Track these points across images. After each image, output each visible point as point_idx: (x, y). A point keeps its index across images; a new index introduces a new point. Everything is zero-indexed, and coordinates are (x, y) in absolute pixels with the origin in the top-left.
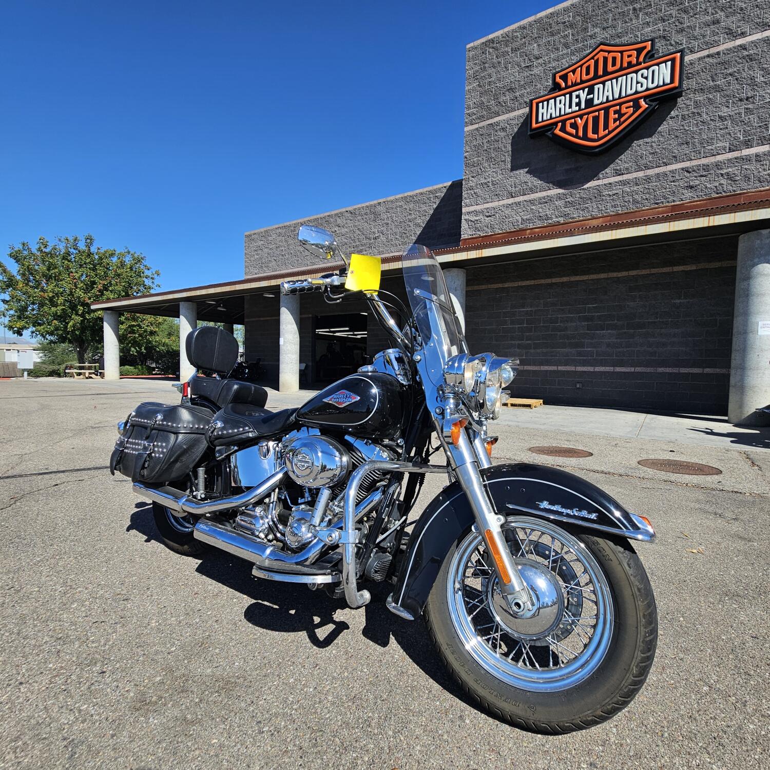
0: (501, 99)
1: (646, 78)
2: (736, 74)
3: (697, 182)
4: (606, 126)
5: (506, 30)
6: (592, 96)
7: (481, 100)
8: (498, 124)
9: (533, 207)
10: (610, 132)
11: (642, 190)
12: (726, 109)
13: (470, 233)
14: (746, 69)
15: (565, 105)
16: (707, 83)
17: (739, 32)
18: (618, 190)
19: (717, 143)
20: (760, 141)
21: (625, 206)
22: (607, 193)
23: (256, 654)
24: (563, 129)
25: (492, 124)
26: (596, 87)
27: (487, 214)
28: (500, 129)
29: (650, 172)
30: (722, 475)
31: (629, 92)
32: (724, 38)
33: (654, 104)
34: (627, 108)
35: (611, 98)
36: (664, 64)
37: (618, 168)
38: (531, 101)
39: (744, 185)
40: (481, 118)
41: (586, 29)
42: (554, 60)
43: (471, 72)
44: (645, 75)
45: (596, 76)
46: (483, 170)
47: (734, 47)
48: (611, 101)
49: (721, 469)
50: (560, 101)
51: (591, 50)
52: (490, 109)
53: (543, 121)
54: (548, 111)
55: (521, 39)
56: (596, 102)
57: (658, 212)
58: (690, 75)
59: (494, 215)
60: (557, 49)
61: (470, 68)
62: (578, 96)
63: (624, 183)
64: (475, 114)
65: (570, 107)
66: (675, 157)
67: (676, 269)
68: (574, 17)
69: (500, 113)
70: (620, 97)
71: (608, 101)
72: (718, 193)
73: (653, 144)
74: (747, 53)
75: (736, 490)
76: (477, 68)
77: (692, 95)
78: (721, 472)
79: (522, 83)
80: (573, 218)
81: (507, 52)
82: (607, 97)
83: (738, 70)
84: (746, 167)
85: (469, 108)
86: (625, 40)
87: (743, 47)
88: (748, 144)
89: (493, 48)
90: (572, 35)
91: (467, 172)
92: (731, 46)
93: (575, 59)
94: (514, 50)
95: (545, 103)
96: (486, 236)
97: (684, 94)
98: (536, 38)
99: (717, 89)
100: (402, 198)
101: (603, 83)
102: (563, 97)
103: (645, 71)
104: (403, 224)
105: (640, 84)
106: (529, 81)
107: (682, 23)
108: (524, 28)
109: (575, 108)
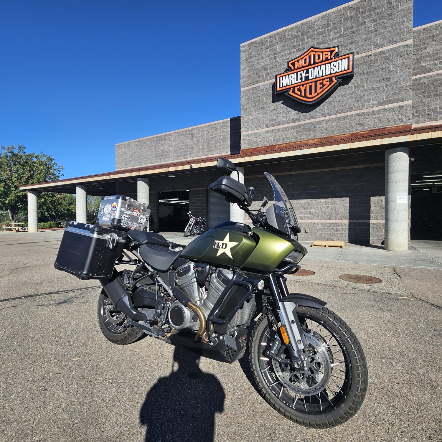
0: (261, 74)
1: (335, 66)
2: (380, 66)
3: (364, 122)
4: (316, 91)
5: (262, 37)
6: (307, 75)
7: (249, 74)
8: (259, 87)
9: (279, 133)
10: (318, 94)
11: (336, 125)
12: (376, 84)
13: (245, 146)
14: (385, 64)
15: (294, 79)
16: (366, 70)
17: (381, 44)
18: (323, 125)
19: (372, 101)
20: (393, 101)
21: (328, 133)
22: (318, 126)
23: (127, 420)
24: (294, 92)
25: (255, 87)
26: (310, 70)
27: (255, 136)
28: (260, 90)
29: (340, 115)
30: (381, 283)
31: (327, 73)
32: (373, 47)
33: (340, 80)
34: (326, 82)
35: (318, 76)
36: (344, 60)
37: (323, 113)
38: (276, 76)
39: (387, 124)
40: (250, 84)
41: (303, 39)
42: (288, 54)
43: (244, 58)
44: (335, 65)
45: (310, 64)
46: (252, 112)
47: (379, 52)
48: (318, 78)
49: (381, 279)
50: (292, 76)
51: (307, 50)
52: (254, 79)
53: (283, 87)
54: (285, 82)
55: (270, 43)
56: (310, 78)
57: (345, 136)
58: (357, 66)
59: (258, 137)
60: (289, 49)
61: (243, 56)
62: (301, 74)
63: (327, 121)
64: (246, 82)
65: (297, 80)
66: (352, 108)
67: (355, 167)
68: (297, 32)
69: (260, 81)
70: (322, 76)
71: (316, 78)
72: (374, 127)
73: (341, 101)
74: (384, 55)
75: (388, 292)
76: (247, 57)
77: (359, 76)
78: (381, 281)
79: (271, 66)
80: (301, 139)
81: (263, 49)
82: (316, 76)
83: (381, 64)
84: (387, 114)
85: (243, 78)
86: (324, 46)
87: (383, 52)
88: (388, 102)
89: (255, 46)
90: (297, 42)
91: (243, 113)
92: (377, 52)
93: (299, 54)
94: (266, 48)
95: (284, 77)
96: (254, 148)
97: (355, 75)
98: (277, 42)
99: (371, 73)
100: (207, 125)
101: (314, 68)
102: (293, 75)
103: (334, 63)
104: (208, 140)
105: (332, 70)
106: (275, 65)
107: (352, 39)
108: (271, 37)
109: (299, 81)
